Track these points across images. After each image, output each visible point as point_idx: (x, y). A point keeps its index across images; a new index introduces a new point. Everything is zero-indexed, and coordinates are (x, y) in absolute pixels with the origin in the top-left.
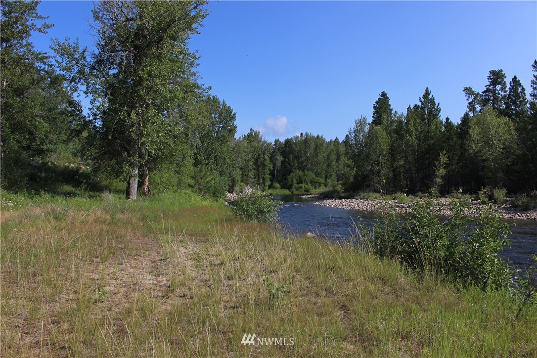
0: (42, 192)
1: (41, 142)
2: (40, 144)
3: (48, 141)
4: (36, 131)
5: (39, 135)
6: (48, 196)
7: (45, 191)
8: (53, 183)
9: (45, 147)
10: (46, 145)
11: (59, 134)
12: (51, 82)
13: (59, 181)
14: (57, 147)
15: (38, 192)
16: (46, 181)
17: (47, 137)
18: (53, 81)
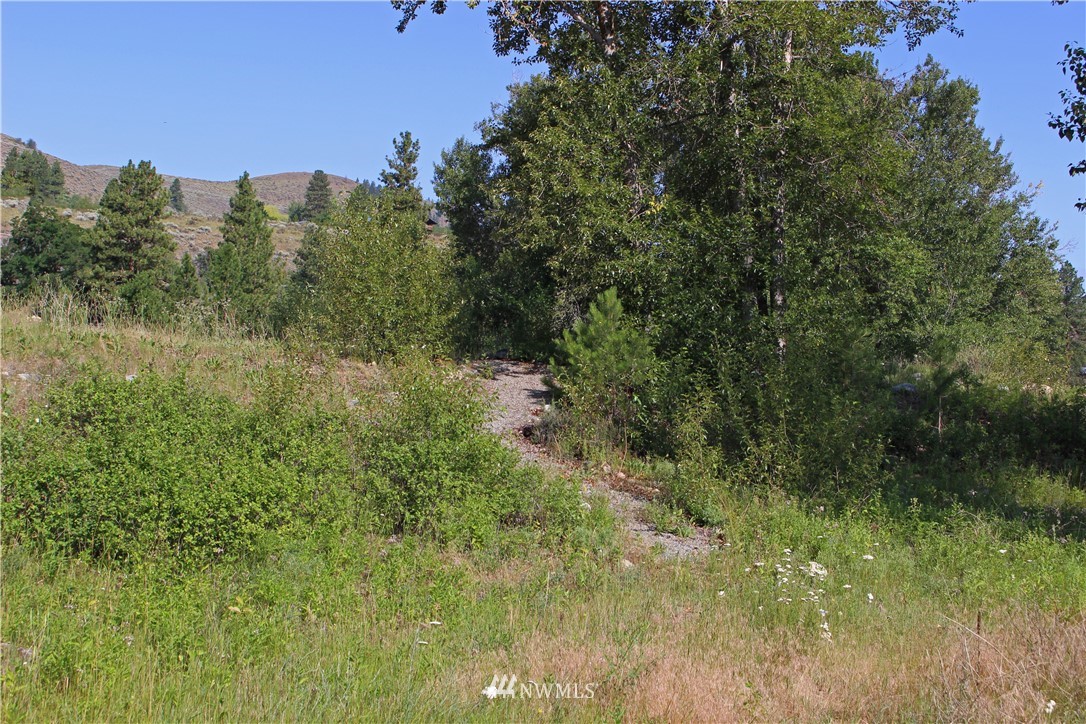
0: (958, 509)
1: (905, 316)
2: (901, 321)
3: (925, 311)
4: (888, 277)
5: (899, 290)
6: (982, 528)
7: (965, 500)
8: (983, 463)
9: (918, 333)
10: (922, 323)
11: (965, 285)
12: (930, 110)
13: (1006, 455)
14: (958, 332)
15: (933, 508)
16: (955, 455)
17: (922, 296)
18: (936, 109)
